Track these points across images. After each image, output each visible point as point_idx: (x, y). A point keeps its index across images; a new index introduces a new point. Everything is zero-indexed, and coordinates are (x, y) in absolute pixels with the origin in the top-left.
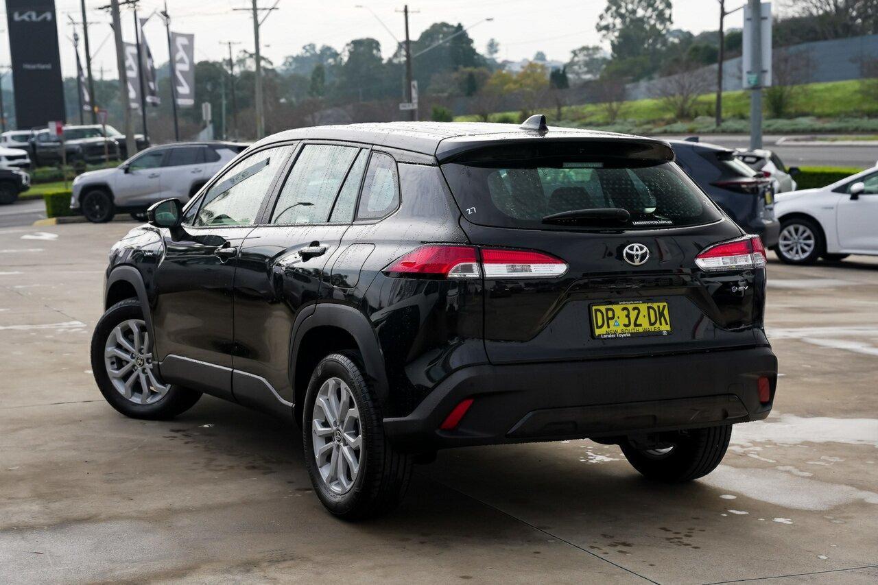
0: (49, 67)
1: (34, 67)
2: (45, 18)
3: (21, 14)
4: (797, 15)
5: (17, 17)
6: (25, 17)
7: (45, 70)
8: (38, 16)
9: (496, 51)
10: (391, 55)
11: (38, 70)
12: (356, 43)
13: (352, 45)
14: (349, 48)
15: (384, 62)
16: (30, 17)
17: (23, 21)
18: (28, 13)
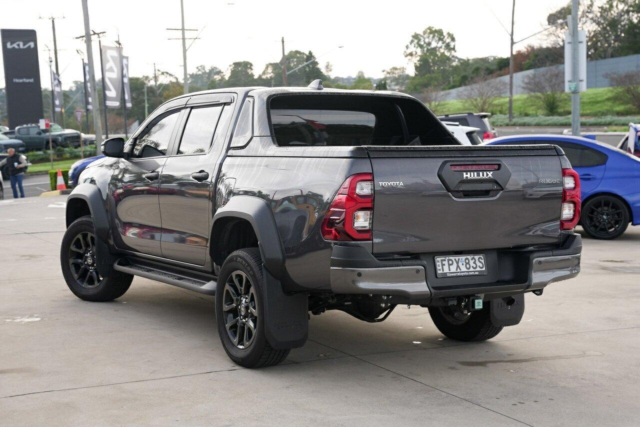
0: (32, 80)
1: (21, 81)
2: (30, 46)
3: (11, 44)
4: (550, 46)
5: (9, 46)
6: (15, 45)
7: (29, 83)
8: (24, 45)
9: (330, 70)
10: (261, 73)
11: (24, 83)
12: (237, 64)
13: (233, 66)
14: (232, 67)
15: (256, 77)
16: (18, 45)
17: (14, 48)
18: (18, 43)
